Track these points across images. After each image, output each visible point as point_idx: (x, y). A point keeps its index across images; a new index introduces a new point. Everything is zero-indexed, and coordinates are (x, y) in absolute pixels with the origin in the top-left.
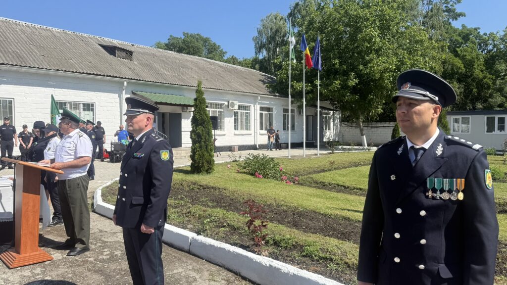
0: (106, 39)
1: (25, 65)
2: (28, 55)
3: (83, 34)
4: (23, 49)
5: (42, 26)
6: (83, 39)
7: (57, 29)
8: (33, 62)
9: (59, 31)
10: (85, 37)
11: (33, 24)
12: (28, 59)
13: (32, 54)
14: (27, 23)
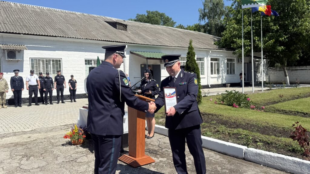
0: (108, 18)
1: (68, 37)
2: (68, 30)
3: (94, 15)
4: (63, 26)
5: (70, 12)
6: (95, 19)
7: (78, 13)
8: (72, 34)
9: (80, 14)
10: (96, 17)
11: (65, 11)
12: (68, 33)
13: (70, 29)
14: (61, 10)
